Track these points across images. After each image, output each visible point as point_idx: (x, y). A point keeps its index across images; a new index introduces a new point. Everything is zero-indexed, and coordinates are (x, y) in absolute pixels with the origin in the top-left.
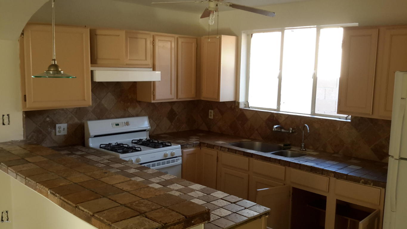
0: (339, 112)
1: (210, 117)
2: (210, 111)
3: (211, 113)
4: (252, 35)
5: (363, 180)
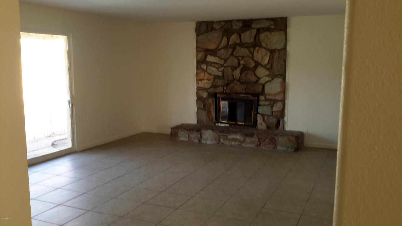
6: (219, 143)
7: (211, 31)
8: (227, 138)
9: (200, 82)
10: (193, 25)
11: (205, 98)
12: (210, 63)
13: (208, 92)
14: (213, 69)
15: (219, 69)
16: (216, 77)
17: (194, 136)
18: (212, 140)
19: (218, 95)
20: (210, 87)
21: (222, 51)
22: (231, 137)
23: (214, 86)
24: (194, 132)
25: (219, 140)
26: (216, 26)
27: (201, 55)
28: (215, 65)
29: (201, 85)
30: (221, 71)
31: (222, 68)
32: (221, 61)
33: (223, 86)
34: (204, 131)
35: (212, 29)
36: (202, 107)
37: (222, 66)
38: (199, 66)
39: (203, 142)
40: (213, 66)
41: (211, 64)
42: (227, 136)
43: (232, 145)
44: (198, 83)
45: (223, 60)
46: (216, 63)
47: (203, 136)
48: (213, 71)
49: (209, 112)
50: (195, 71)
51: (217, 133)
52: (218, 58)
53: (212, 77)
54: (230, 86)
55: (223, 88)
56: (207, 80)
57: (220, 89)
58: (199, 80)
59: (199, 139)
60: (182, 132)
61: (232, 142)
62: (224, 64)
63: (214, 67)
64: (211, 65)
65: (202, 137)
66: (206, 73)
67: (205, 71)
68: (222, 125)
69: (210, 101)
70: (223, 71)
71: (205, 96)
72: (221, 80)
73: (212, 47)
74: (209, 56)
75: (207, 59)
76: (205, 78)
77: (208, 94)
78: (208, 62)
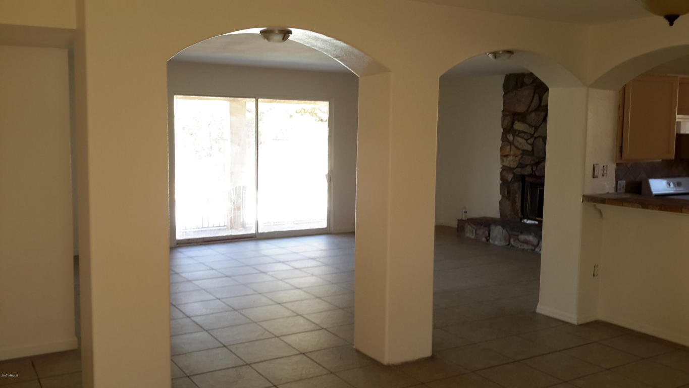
6: (508, 245)
7: (521, 87)
8: (518, 240)
9: (505, 159)
10: (501, 80)
11: (510, 182)
12: (517, 133)
13: (514, 173)
14: (520, 140)
15: (528, 141)
16: (524, 152)
17: (482, 231)
18: (501, 241)
19: (527, 179)
20: (516, 166)
21: (533, 115)
22: (522, 237)
23: (521, 165)
24: (482, 227)
25: (509, 242)
26: (527, 81)
27: (509, 119)
28: (523, 135)
29: (506, 164)
30: (530, 144)
31: (532, 140)
32: (531, 129)
33: (532, 165)
34: (493, 227)
35: (523, 85)
36: (506, 194)
37: (532, 136)
38: (504, 136)
39: (491, 241)
40: (520, 137)
41: (519, 133)
42: (518, 236)
43: (523, 249)
44: (502, 161)
45: (533, 128)
46: (525, 133)
47: (491, 233)
48: (520, 144)
49: (514, 202)
50: (501, 142)
51: (507, 231)
52: (527, 126)
53: (519, 152)
54: (540, 166)
55: (532, 169)
56: (514, 155)
57: (528, 170)
58: (504, 156)
59: (486, 238)
60: (469, 226)
61: (524, 245)
62: (534, 133)
63: (523, 138)
64: (518, 136)
65: (491, 236)
66: (513, 147)
67: (511, 143)
68: (529, 222)
69: (516, 186)
70: (532, 145)
71: (510, 179)
72: (529, 157)
73: (521, 109)
74: (516, 122)
75: (514, 126)
76: (511, 153)
77: (514, 176)
78: (516, 131)
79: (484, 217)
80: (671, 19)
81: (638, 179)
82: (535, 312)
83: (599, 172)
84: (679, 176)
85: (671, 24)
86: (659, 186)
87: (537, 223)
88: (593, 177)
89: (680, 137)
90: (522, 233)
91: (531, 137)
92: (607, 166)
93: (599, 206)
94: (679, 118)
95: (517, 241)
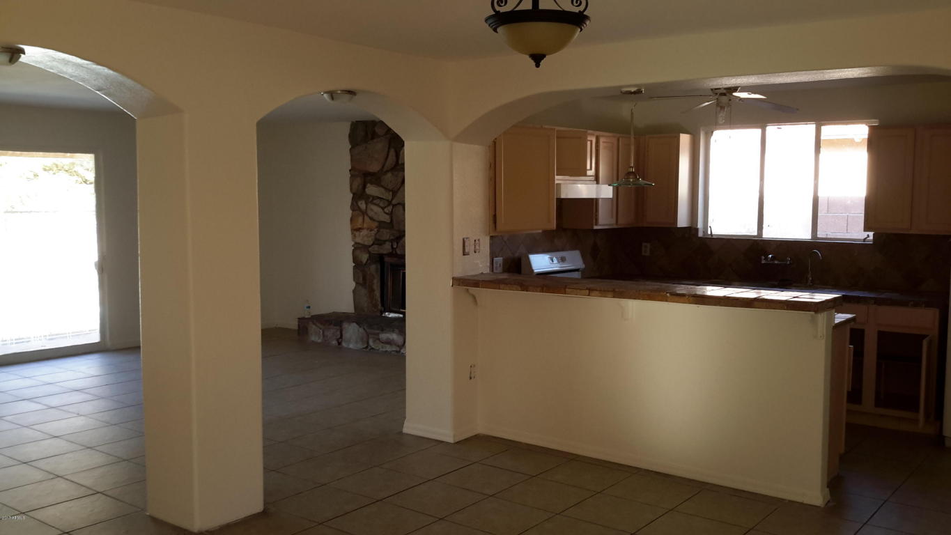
0: (866, 229)
1: (643, 254)
2: (644, 244)
3: (646, 247)
4: (712, 132)
5: (912, 303)
6: (367, 347)
7: (373, 138)
8: (379, 339)
9: (357, 233)
10: (345, 129)
11: (365, 264)
12: (371, 198)
13: (369, 253)
14: (376, 209)
15: (386, 210)
16: (381, 225)
17: (332, 332)
18: (356, 342)
19: (387, 259)
20: (372, 243)
21: (389, 175)
22: (384, 336)
23: (378, 242)
24: (332, 326)
25: (368, 343)
26: (379, 131)
27: (358, 181)
28: (378, 201)
29: (359, 240)
30: (388, 214)
32: (387, 194)
33: (391, 241)
34: (345, 325)
35: (374, 136)
36: (361, 279)
37: (390, 203)
38: (355, 203)
39: (344, 344)
40: (375, 204)
41: (373, 199)
42: (378, 334)
43: (386, 352)
44: (354, 236)
45: (391, 193)
46: (380, 199)
47: (343, 332)
48: (376, 213)
49: (372, 291)
50: (351, 212)
51: (364, 329)
52: (383, 190)
53: (375, 225)
54: (400, 242)
55: (392, 246)
56: (368, 229)
57: (387, 248)
58: (355, 230)
59: (338, 340)
60: (314, 326)
61: (386, 345)
62: (392, 199)
63: (378, 205)
64: (372, 202)
65: (343, 337)
66: (366, 218)
67: (364, 213)
68: (392, 315)
69: (373, 269)
70: (391, 214)
71: (366, 260)
72: (388, 231)
73: (374, 167)
74: (369, 185)
75: (366, 190)
76: (365, 226)
77: (370, 257)
78: (369, 196)
79: (334, 313)
80: (538, 58)
81: (517, 255)
82: (401, 433)
83: (470, 248)
84: (563, 250)
85: (538, 65)
86: (541, 262)
87: (401, 316)
88: (464, 255)
89: (561, 202)
90: (382, 330)
91: (389, 205)
92: (479, 240)
93: (473, 290)
94: (558, 179)
95: (378, 341)
